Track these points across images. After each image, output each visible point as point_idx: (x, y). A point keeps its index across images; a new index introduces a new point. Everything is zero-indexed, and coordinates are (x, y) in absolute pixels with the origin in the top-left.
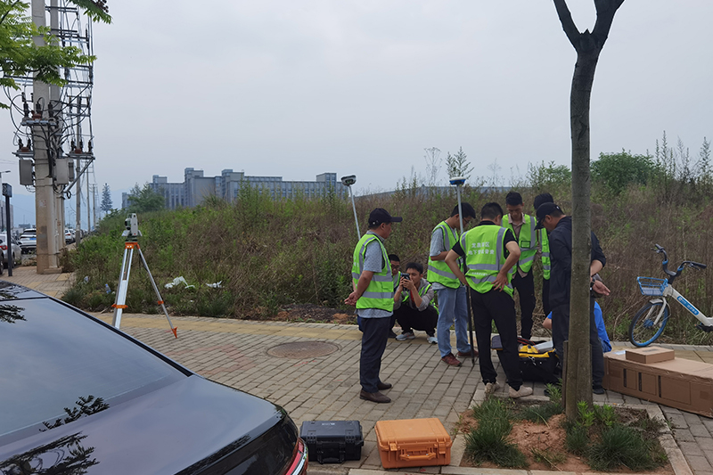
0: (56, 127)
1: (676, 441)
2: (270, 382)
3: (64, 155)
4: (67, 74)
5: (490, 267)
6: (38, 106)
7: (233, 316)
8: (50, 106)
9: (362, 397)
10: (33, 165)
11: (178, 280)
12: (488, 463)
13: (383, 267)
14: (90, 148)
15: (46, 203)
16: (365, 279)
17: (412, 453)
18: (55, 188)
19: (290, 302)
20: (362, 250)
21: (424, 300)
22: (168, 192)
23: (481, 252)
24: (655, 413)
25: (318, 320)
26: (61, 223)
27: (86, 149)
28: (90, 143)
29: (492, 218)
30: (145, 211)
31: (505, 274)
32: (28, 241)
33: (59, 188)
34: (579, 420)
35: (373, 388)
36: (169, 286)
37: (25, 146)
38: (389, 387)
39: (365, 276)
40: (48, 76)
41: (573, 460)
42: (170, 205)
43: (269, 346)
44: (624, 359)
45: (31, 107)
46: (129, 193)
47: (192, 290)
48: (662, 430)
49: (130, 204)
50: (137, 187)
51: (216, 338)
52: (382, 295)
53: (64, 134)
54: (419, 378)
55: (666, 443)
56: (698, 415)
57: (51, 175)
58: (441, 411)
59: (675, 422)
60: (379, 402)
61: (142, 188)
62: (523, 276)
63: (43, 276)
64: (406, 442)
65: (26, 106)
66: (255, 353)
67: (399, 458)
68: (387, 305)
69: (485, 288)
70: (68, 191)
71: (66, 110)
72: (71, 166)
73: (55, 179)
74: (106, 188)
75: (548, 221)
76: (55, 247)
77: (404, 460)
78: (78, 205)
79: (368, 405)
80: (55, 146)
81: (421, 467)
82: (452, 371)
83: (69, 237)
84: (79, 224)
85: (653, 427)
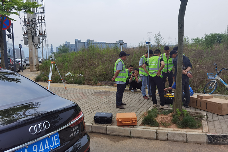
0: (34, 26)
1: (207, 121)
2: (91, 102)
3: (37, 35)
4: (37, 10)
5: (155, 69)
6: (28, 20)
7: (84, 84)
8: (32, 20)
9: (116, 107)
10: (28, 38)
11: (69, 73)
12: (148, 125)
13: (123, 69)
14: (45, 33)
15: (32, 50)
16: (117, 72)
17: (125, 122)
18: (34, 46)
19: (101, 80)
20: (117, 64)
21: (139, 80)
22: (70, 47)
23: (153, 64)
24: (204, 113)
25: (109, 85)
26: (37, 56)
27: (43, 33)
28: (45, 32)
29: (157, 54)
30: (63, 53)
31: (160, 71)
32: (28, 62)
33: (36, 46)
34: (177, 114)
35: (120, 104)
36: (66, 75)
37: (25, 32)
38: (125, 104)
39: (117, 71)
40: (28, 11)
41: (173, 125)
42: (71, 51)
43: (93, 93)
44: (197, 97)
45: (26, 20)
46: (58, 47)
47: (73, 76)
48: (204, 118)
49: (59, 51)
50: (61, 45)
51: (77, 90)
52: (122, 77)
53: (37, 29)
54: (135, 102)
55: (204, 122)
56: (217, 114)
57: (33, 41)
58: (139, 112)
59: (209, 116)
60: (121, 108)
61: (62, 45)
62: (169, 72)
63: (31, 72)
64: (124, 118)
65: (25, 20)
66: (88, 94)
67: (122, 123)
68: (124, 80)
69: (154, 75)
70: (39, 47)
71: (37, 21)
72: (39, 39)
73: (34, 43)
74: (52, 46)
75: (173, 56)
76: (35, 63)
77: (123, 124)
78: (43, 51)
79: (118, 109)
80: (34, 33)
81: (128, 126)
82: (146, 100)
83: (41, 61)
84: (43, 57)
85: (201, 117)
